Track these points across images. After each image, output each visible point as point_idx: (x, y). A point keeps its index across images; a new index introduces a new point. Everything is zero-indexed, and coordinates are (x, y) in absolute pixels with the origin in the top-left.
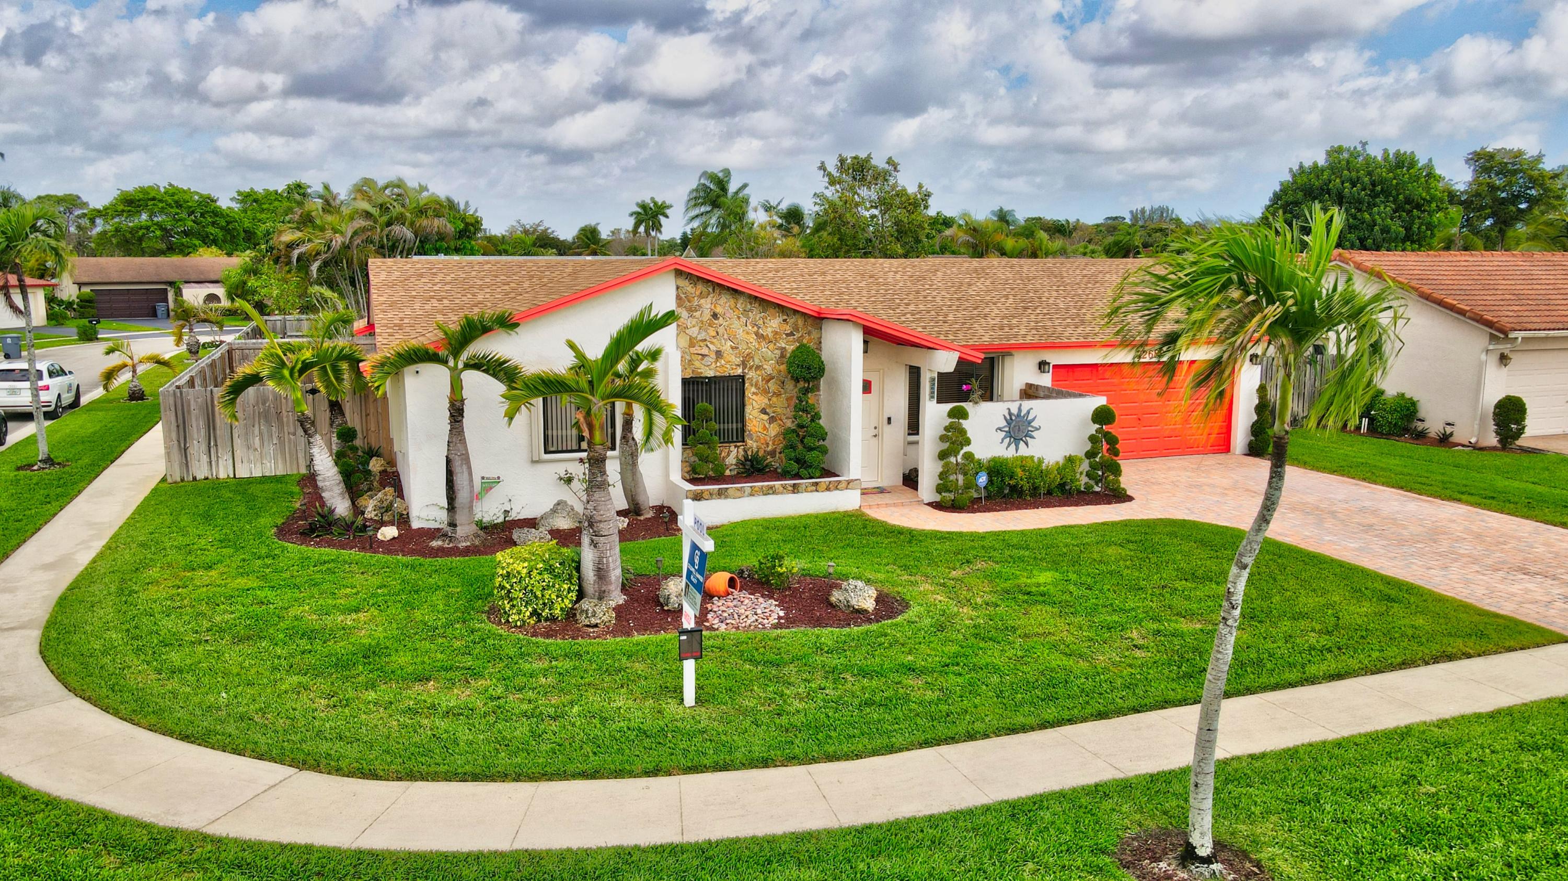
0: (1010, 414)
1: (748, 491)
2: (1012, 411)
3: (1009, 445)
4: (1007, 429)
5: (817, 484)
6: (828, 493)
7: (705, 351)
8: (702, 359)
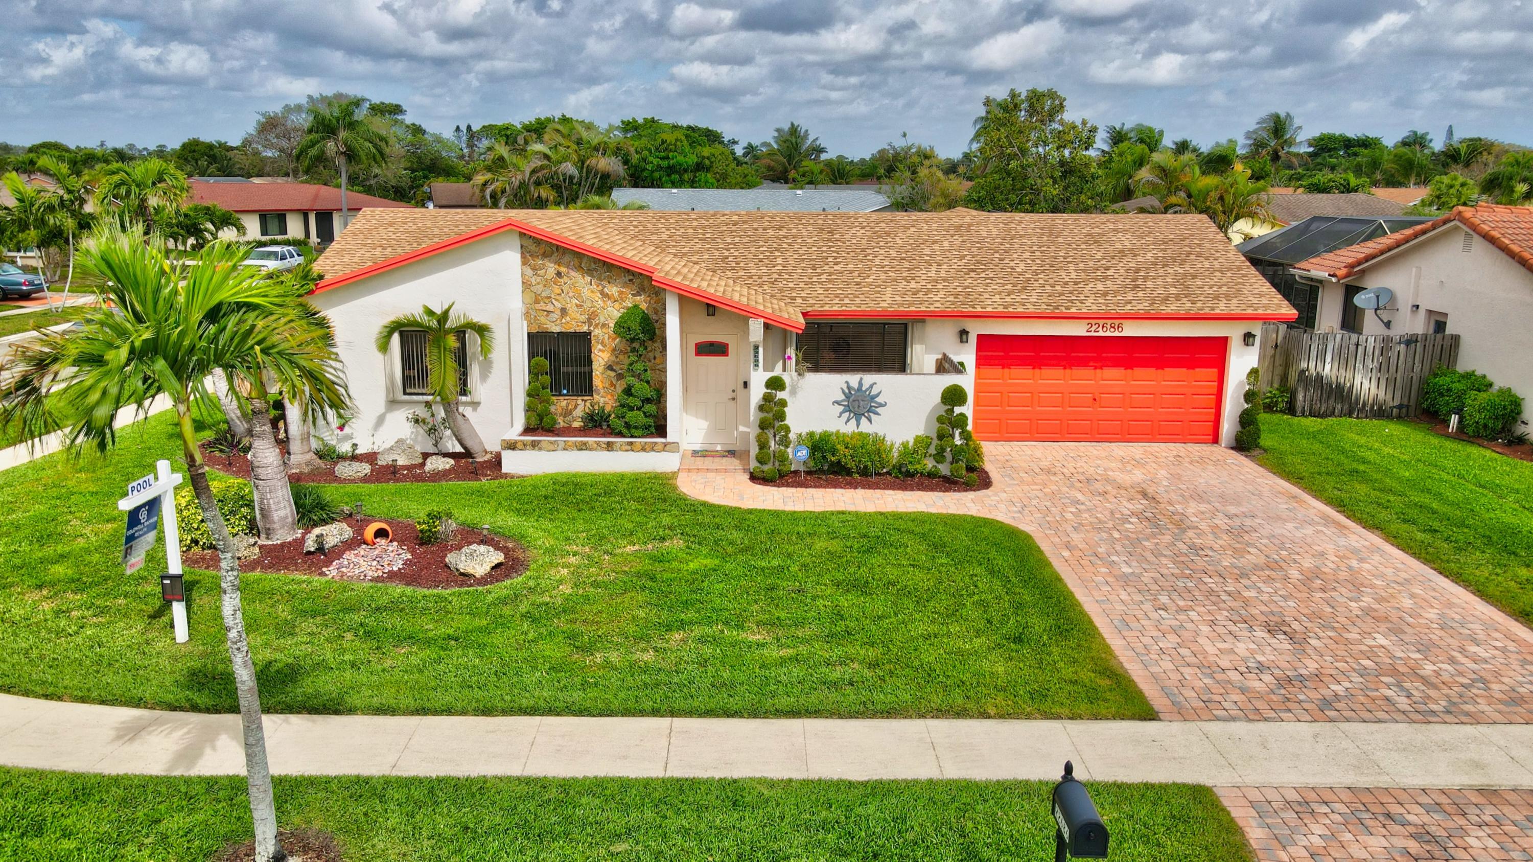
0: (849, 388)
1: (562, 445)
2: (851, 384)
3: (848, 420)
4: (846, 403)
5: (631, 443)
6: (644, 454)
7: (550, 307)
8: (547, 316)
